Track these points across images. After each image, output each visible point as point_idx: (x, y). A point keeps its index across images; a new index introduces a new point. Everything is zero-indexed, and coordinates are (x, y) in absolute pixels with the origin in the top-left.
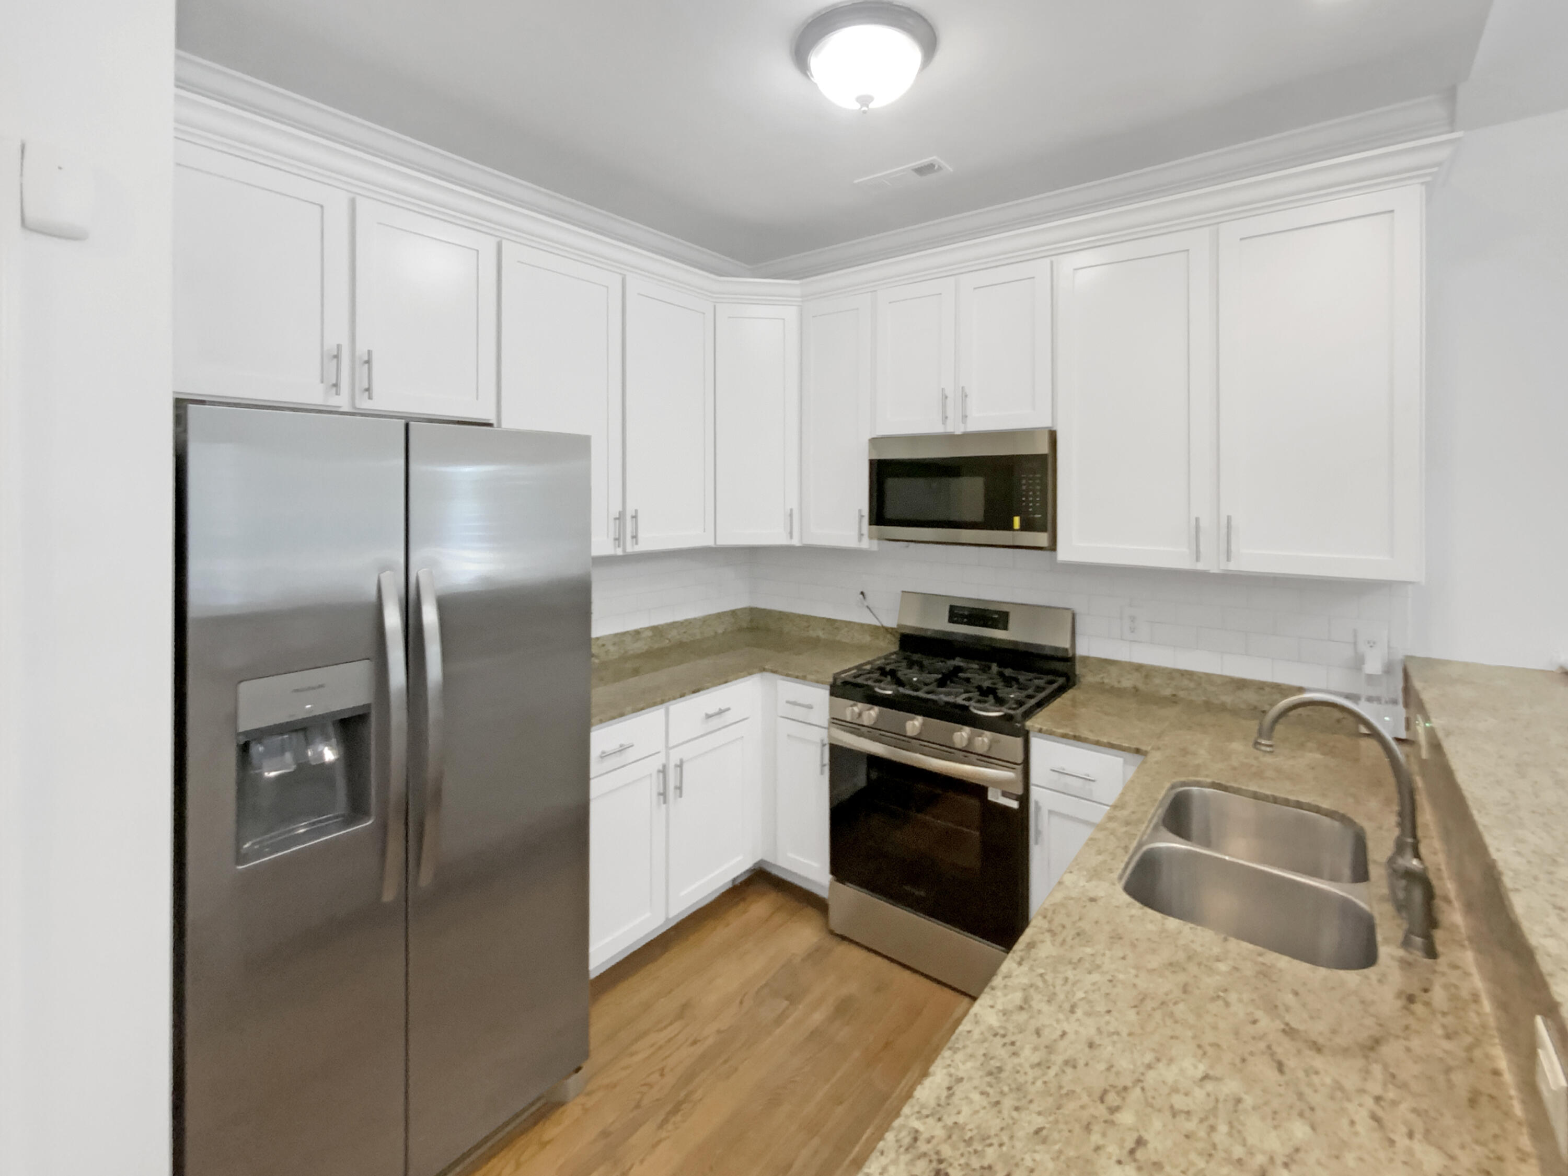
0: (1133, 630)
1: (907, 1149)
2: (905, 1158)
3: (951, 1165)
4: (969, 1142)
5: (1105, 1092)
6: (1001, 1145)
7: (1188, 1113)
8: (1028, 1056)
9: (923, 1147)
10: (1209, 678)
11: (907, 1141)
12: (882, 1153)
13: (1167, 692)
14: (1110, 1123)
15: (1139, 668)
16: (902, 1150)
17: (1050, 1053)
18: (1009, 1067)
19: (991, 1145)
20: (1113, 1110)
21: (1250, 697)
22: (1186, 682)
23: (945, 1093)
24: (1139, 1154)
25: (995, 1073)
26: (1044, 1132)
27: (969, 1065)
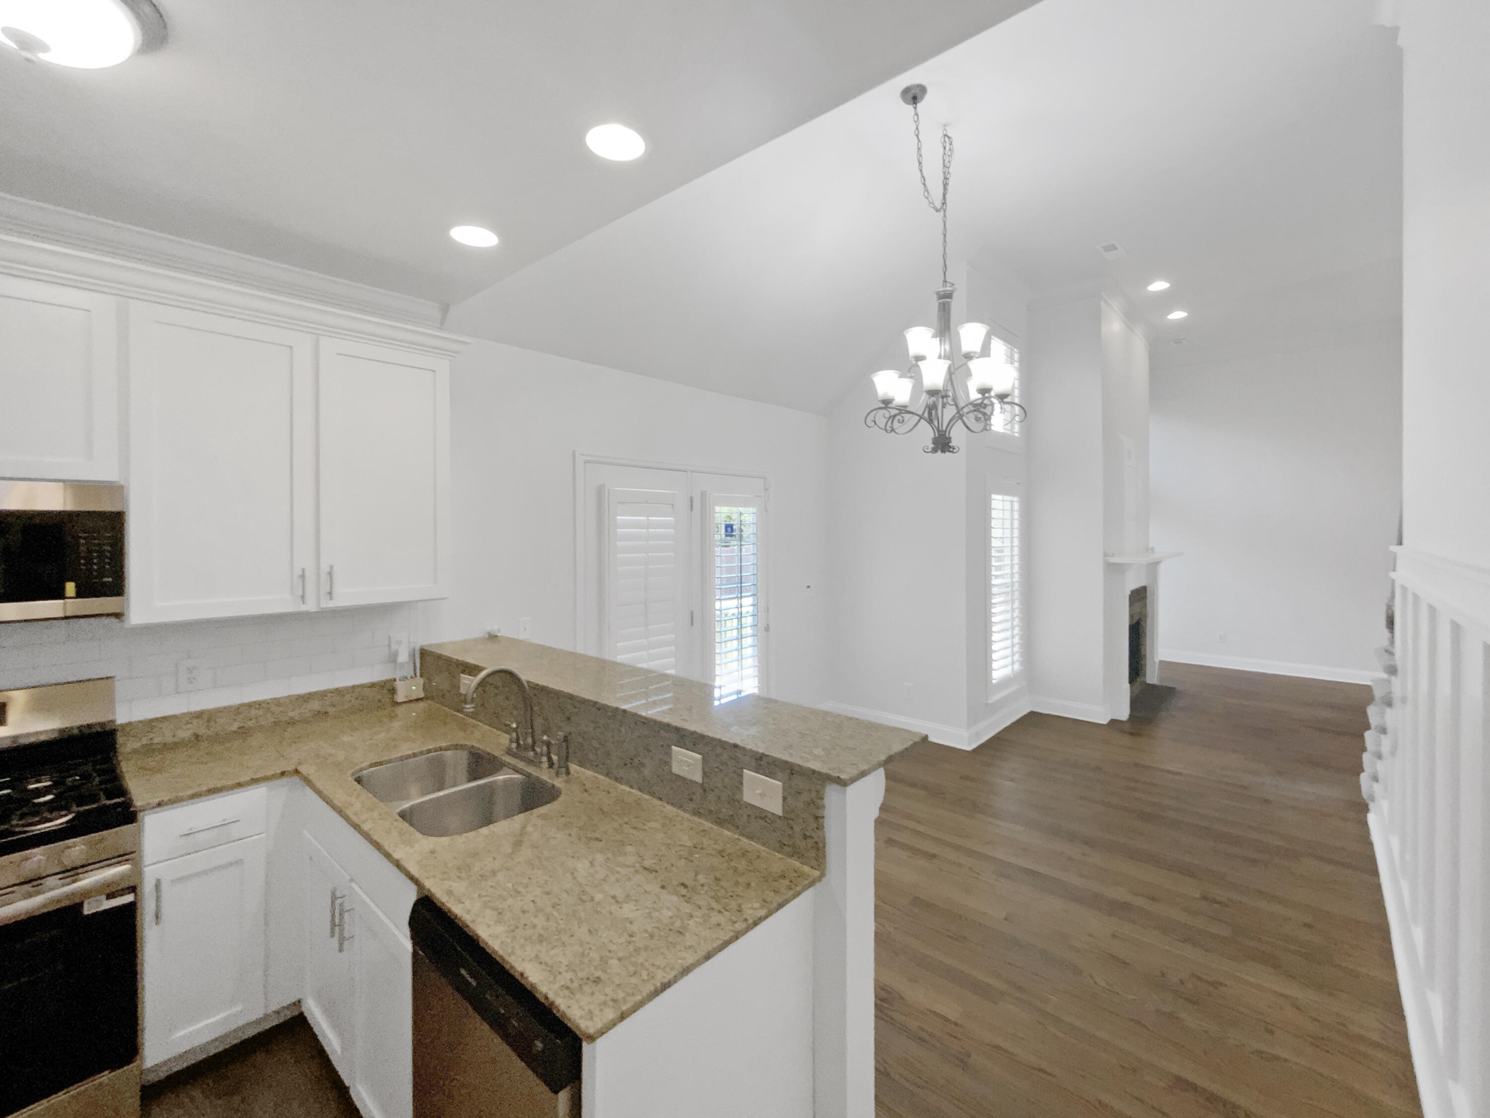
0: (190, 681)
1: (572, 993)
2: (578, 996)
3: (593, 974)
4: (582, 963)
5: (581, 899)
6: (590, 949)
7: (607, 876)
8: (540, 921)
9: (576, 984)
10: (277, 702)
11: (566, 992)
12: (569, 1007)
13: (234, 727)
14: (598, 903)
15: (199, 715)
16: (572, 996)
17: (542, 911)
18: (542, 932)
19: (589, 954)
20: (592, 899)
21: (316, 705)
22: (254, 712)
23: (543, 966)
24: (620, 900)
25: (541, 939)
26: (592, 929)
27: (528, 949)
